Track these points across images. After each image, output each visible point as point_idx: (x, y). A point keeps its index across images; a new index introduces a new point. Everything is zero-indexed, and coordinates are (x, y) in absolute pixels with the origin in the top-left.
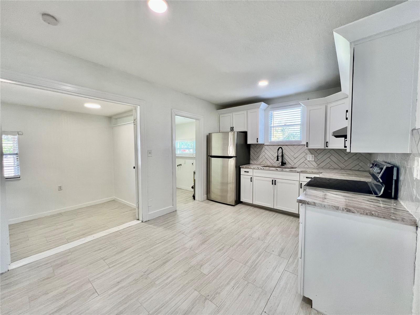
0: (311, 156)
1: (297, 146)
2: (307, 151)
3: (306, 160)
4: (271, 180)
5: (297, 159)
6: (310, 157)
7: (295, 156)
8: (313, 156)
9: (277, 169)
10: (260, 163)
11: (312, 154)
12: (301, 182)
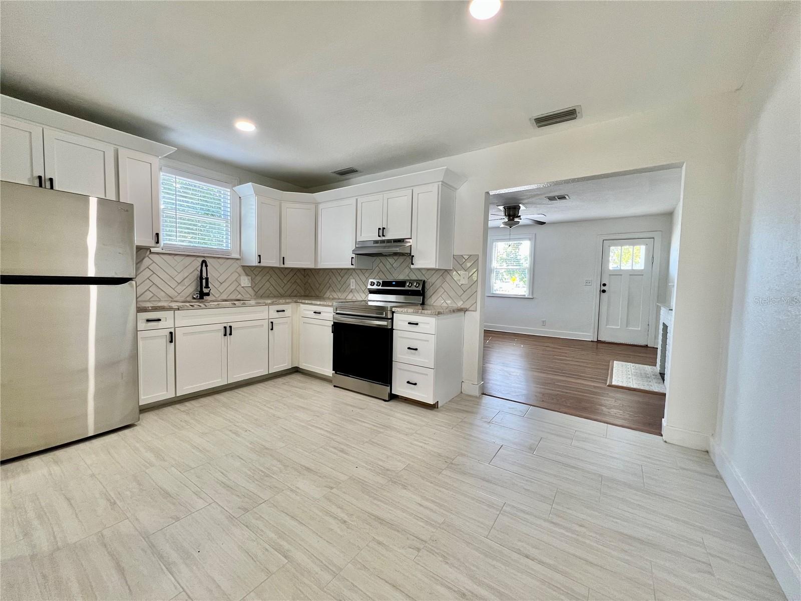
0: (246, 278)
1: (223, 260)
2: (240, 270)
3: (240, 286)
4: (221, 327)
5: (226, 285)
6: (245, 281)
7: (221, 279)
8: (250, 278)
9: (235, 302)
10: (150, 299)
11: (247, 275)
12: (270, 320)
